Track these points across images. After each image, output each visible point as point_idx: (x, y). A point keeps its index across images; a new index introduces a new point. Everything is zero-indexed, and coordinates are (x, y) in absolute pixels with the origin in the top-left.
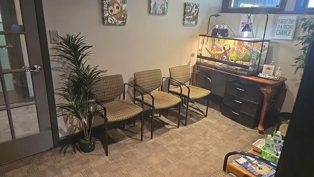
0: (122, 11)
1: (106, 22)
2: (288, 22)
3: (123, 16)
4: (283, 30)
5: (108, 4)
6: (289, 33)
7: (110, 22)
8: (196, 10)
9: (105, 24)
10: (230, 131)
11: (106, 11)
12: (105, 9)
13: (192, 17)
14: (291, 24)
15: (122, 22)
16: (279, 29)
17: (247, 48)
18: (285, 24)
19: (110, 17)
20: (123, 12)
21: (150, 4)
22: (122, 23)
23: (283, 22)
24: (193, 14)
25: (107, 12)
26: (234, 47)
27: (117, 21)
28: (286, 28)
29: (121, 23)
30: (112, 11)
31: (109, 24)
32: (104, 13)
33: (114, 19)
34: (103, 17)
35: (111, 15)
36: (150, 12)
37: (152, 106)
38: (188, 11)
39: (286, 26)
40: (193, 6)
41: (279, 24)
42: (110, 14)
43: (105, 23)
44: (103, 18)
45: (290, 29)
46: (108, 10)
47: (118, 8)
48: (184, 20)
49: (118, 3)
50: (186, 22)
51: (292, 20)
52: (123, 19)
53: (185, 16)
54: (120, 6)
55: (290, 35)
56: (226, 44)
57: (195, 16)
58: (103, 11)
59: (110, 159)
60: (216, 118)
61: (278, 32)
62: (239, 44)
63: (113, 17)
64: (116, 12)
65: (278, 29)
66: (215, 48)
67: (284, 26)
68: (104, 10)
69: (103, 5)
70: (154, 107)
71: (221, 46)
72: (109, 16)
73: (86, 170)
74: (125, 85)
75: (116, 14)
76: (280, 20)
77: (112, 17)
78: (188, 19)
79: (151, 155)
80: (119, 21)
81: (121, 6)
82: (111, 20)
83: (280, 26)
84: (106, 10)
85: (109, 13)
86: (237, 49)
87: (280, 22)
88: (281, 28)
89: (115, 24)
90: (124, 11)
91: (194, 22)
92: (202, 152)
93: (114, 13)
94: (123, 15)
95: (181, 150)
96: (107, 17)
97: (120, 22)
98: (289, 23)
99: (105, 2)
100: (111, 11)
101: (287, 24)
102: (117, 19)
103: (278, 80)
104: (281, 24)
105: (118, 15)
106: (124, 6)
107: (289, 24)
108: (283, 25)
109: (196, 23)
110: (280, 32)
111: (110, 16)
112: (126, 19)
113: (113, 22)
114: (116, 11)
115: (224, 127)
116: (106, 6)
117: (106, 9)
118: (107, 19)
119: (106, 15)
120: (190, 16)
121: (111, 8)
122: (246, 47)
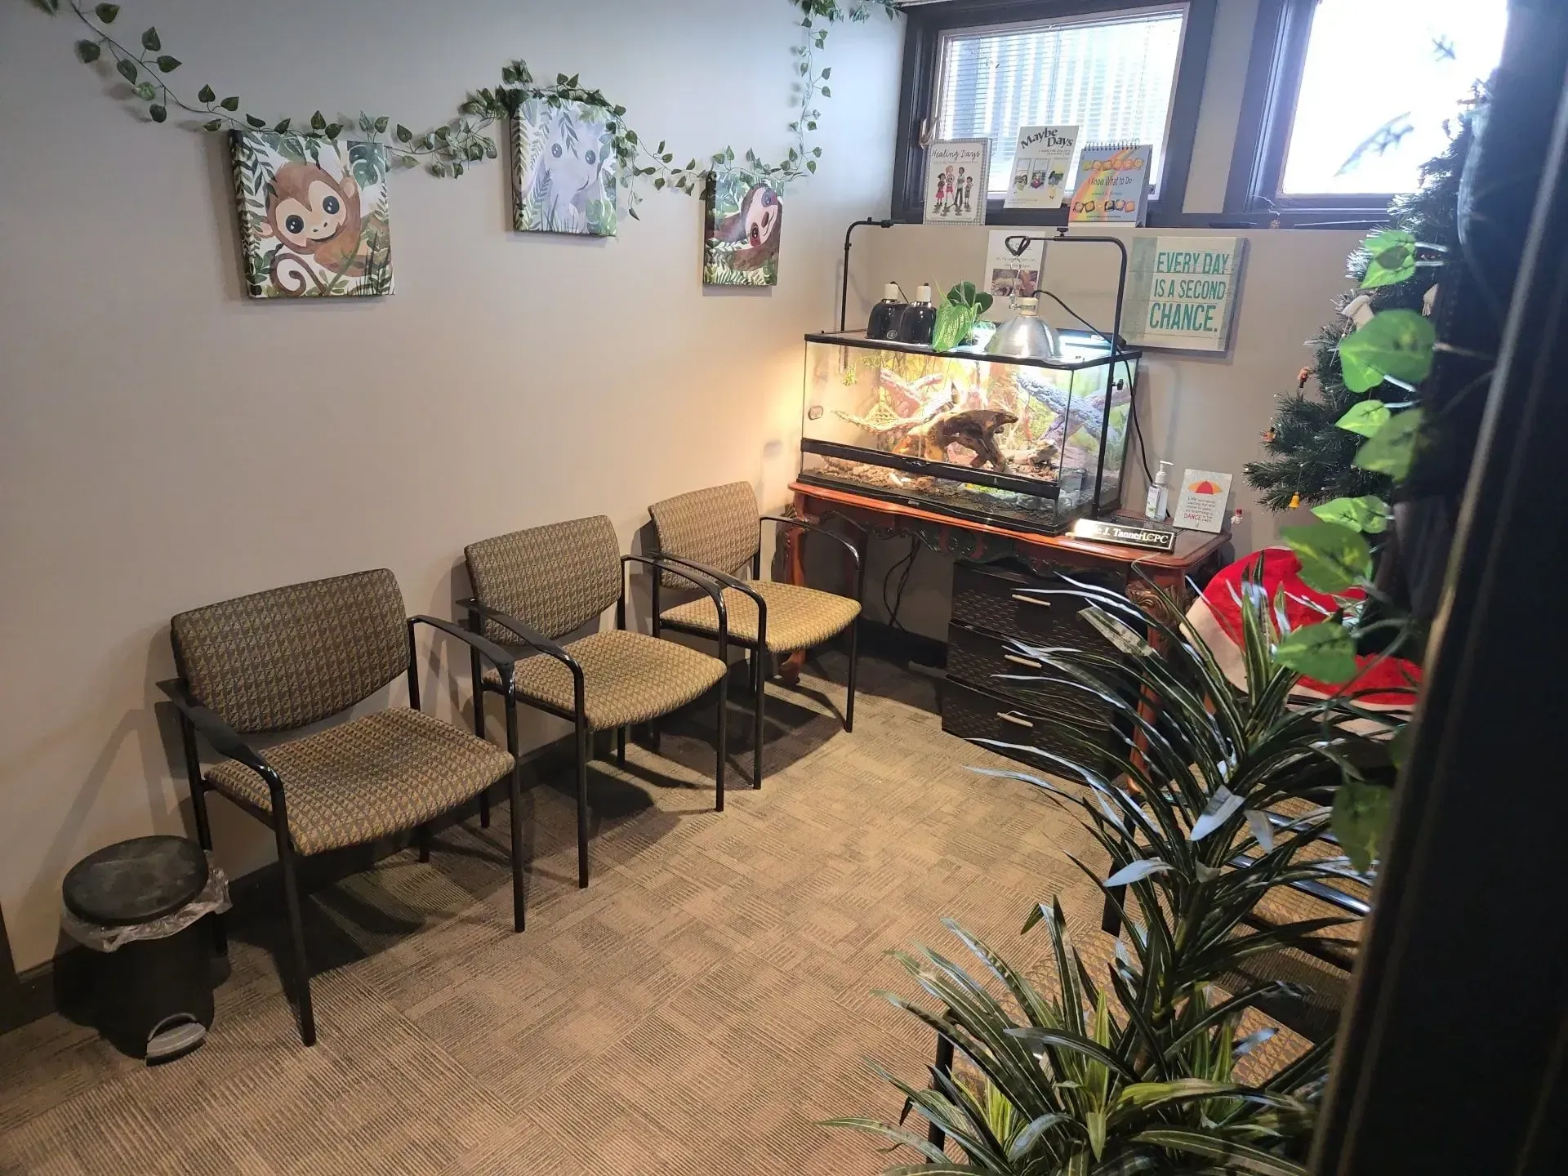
0: (356, 224)
1: (266, 284)
2: (1199, 269)
3: (364, 250)
4: (1179, 306)
5: (269, 186)
6: (1208, 318)
7: (292, 285)
8: (767, 215)
9: (263, 295)
10: (978, 812)
11: (263, 225)
12: (253, 215)
13: (748, 246)
14: (1216, 278)
15: (363, 280)
16: (1162, 300)
17: (1036, 394)
18: (1187, 277)
19: (285, 256)
20: (365, 226)
21: (517, 184)
22: (367, 287)
23: (1180, 268)
24: (755, 231)
25: (267, 229)
26: (974, 388)
27: (331, 276)
28: (1191, 293)
29: (358, 288)
30: (296, 224)
31: (283, 295)
32: (252, 239)
33: (317, 268)
34: (247, 257)
35: (297, 248)
36: (515, 224)
37: (577, 715)
38: (729, 215)
39: (1192, 286)
40: (753, 189)
41: (1160, 276)
42: (284, 242)
43: (256, 290)
44: (247, 267)
45: (1212, 301)
46: (271, 220)
47: (331, 206)
48: (708, 259)
49: (328, 180)
50: (720, 271)
51: (1218, 256)
52: (369, 266)
53: (714, 240)
54: (344, 197)
55: (1210, 330)
56: (935, 376)
57: (763, 238)
58: (241, 229)
59: (335, 1063)
60: (906, 753)
61: (1158, 315)
62: (996, 377)
63: (309, 259)
64: (320, 227)
65: (1157, 298)
66: (882, 398)
67: (1185, 287)
68: (249, 217)
69: (236, 191)
70: (586, 720)
71: (912, 388)
72: (281, 252)
73: (186, 1150)
74: (416, 626)
75: (323, 240)
76: (1164, 258)
77: (303, 257)
78: (732, 259)
79: (577, 1006)
80: (343, 278)
81: (351, 194)
82: (295, 274)
83: (1167, 287)
84: (262, 219)
85: (280, 236)
86: (989, 399)
87: (1164, 267)
88: (1171, 293)
89: (323, 294)
90: (367, 220)
91: (761, 270)
92: (845, 950)
93: (308, 233)
94: (364, 243)
95: (738, 948)
96: (274, 258)
97: (352, 282)
98: (1204, 272)
99: (249, 173)
100: (289, 223)
101: (1195, 277)
102: (331, 267)
103: (1169, 548)
104: (1169, 277)
105: (335, 247)
106: (370, 196)
107: (1203, 278)
108: (1178, 278)
109: (772, 280)
110: (1167, 312)
111: (285, 250)
112: (387, 262)
113: (310, 284)
114: (319, 224)
115: (946, 795)
116: (260, 197)
117: (262, 212)
118: (273, 272)
119: (265, 246)
120: (739, 244)
121: (288, 208)
122: (1030, 387)
